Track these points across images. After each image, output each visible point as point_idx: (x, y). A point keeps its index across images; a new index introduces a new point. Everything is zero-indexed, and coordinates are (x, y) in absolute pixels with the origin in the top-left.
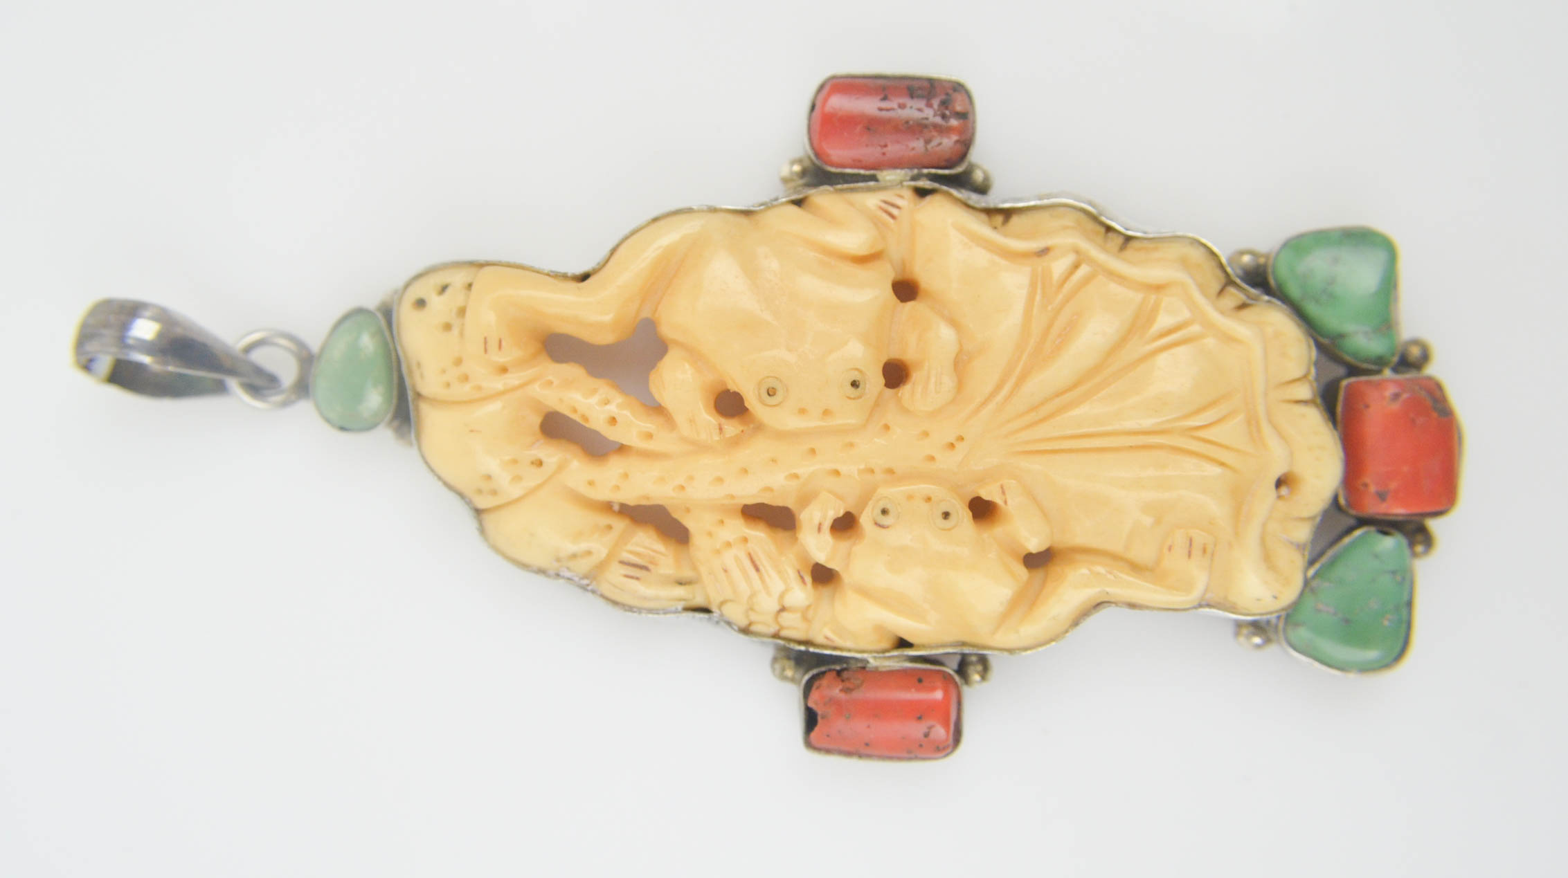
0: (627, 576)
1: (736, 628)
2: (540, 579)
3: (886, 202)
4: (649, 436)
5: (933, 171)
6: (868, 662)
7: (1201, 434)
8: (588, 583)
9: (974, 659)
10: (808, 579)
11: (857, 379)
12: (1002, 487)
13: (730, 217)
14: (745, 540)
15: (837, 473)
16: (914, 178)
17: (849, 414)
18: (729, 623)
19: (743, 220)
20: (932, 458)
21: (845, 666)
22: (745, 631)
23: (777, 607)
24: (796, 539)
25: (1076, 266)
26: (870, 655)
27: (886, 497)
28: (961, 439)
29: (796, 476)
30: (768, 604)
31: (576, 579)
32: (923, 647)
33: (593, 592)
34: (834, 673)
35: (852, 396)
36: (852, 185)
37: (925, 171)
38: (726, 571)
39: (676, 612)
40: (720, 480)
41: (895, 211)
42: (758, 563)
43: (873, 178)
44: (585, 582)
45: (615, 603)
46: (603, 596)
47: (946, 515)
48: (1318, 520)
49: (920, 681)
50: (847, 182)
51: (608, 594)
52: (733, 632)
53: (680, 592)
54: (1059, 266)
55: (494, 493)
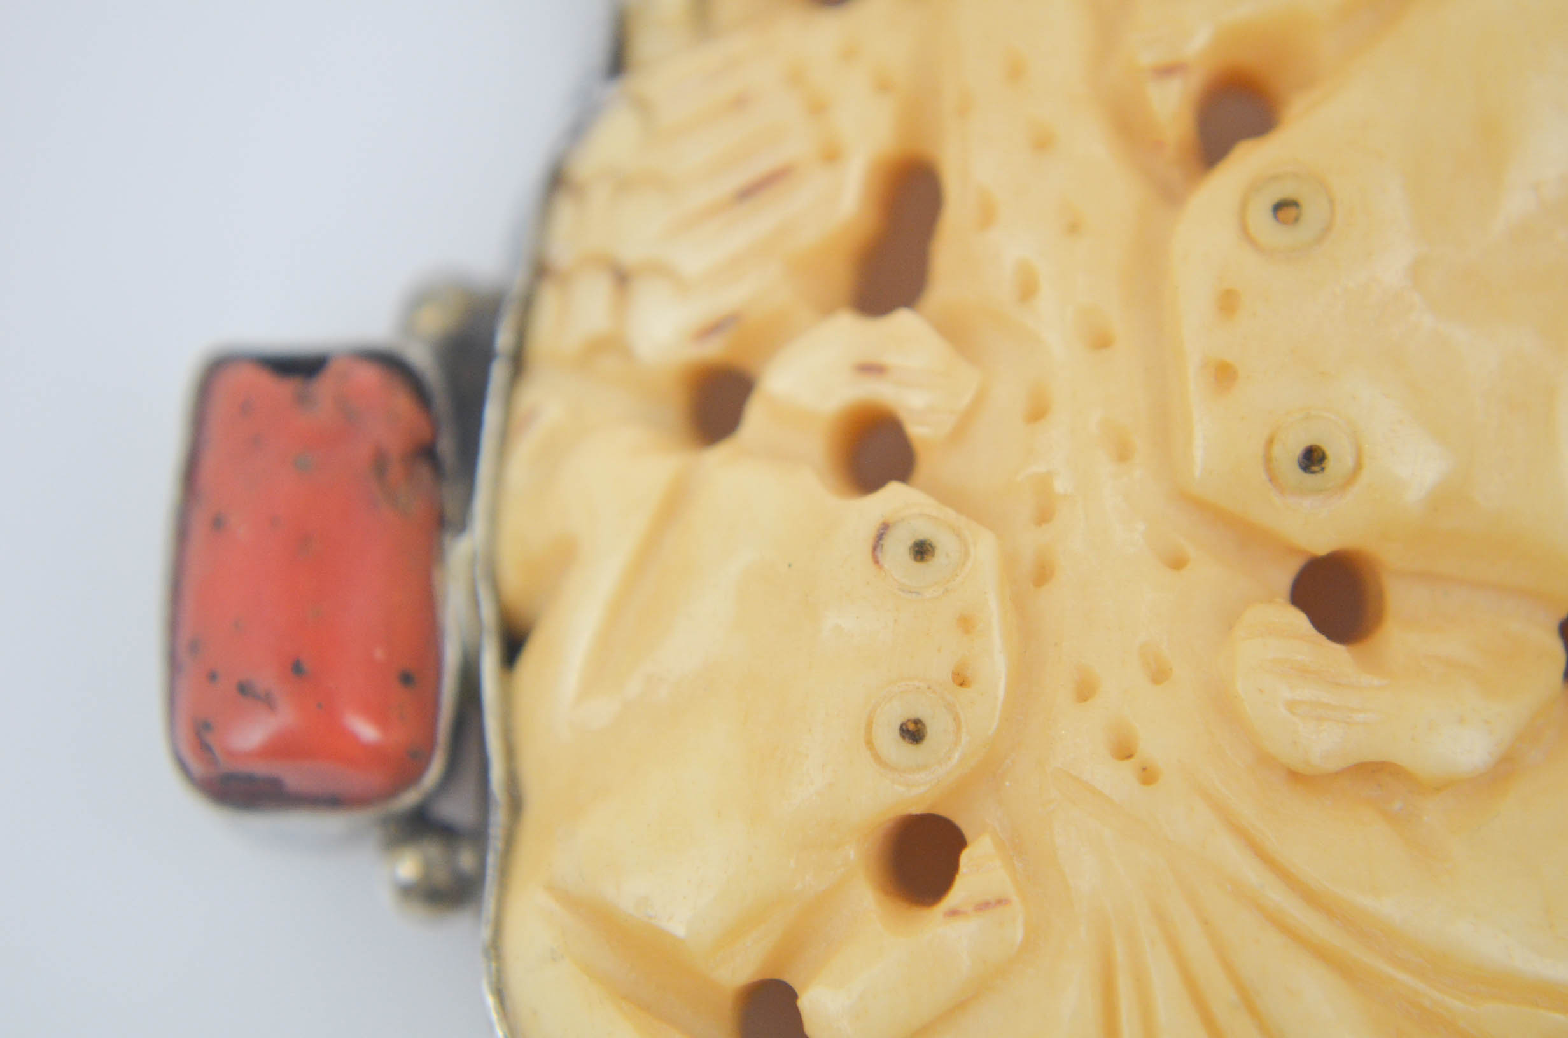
1: (567, 150)
9: (466, 860)
11: (1331, 464)
12: (1001, 902)
14: (831, 155)
15: (1037, 412)
20: (1085, 691)
23: (631, 253)
24: (827, 310)
27: (966, 554)
28: (1148, 776)
29: (1027, 290)
35: (1276, 450)
40: (1015, 72)
47: (913, 732)
49: (407, 679)
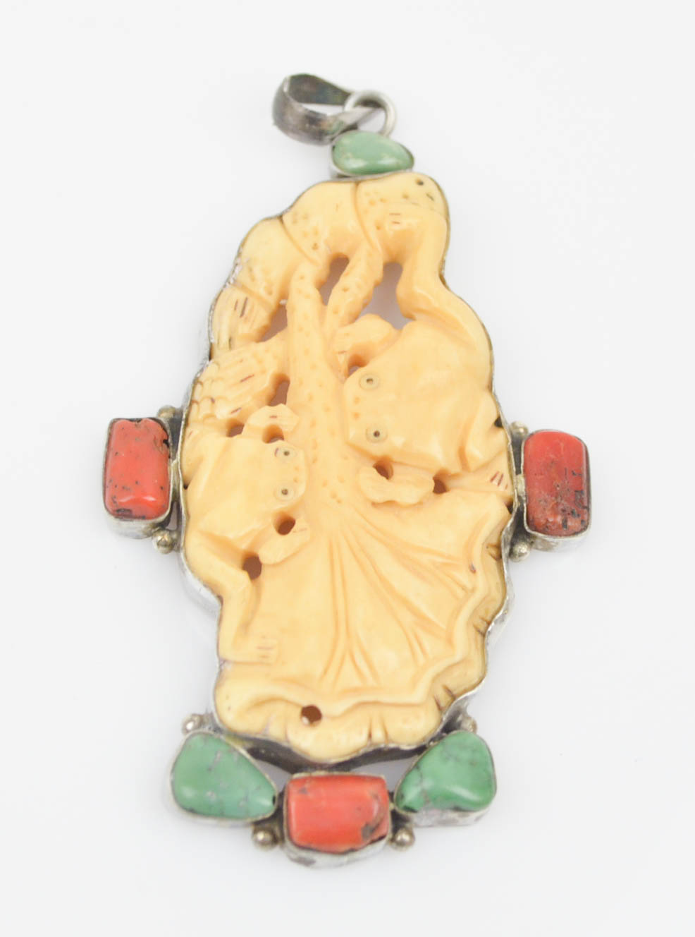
0: (237, 303)
1: (199, 375)
2: (234, 254)
3: (502, 476)
4: (336, 312)
5: (525, 510)
6: (173, 459)
7: (348, 658)
8: (231, 282)
9: (176, 537)
10: (235, 415)
11: (381, 435)
13: (487, 373)
15: (313, 425)
16: (519, 497)
17: (355, 432)
18: (202, 370)
19: (485, 382)
20: (325, 485)
21: (171, 444)
22: (196, 382)
23: (215, 395)
25: (464, 588)
26: (179, 461)
27: (297, 455)
28: (339, 502)
30: (216, 390)
31: (234, 276)
32: (185, 495)
33: (225, 286)
34: (165, 438)
35: (368, 433)
36: (512, 457)
37: (525, 505)
38: (241, 361)
39: (210, 338)
41: (495, 482)
42: (247, 382)
43: (518, 472)
44: (232, 281)
45: (217, 300)
46: (222, 291)
47: (285, 492)
48: (285, 744)
49: (161, 488)
50: (515, 454)
51: (223, 294)
52: (196, 372)
53: (225, 339)
54: (464, 577)
55: (295, 222)
